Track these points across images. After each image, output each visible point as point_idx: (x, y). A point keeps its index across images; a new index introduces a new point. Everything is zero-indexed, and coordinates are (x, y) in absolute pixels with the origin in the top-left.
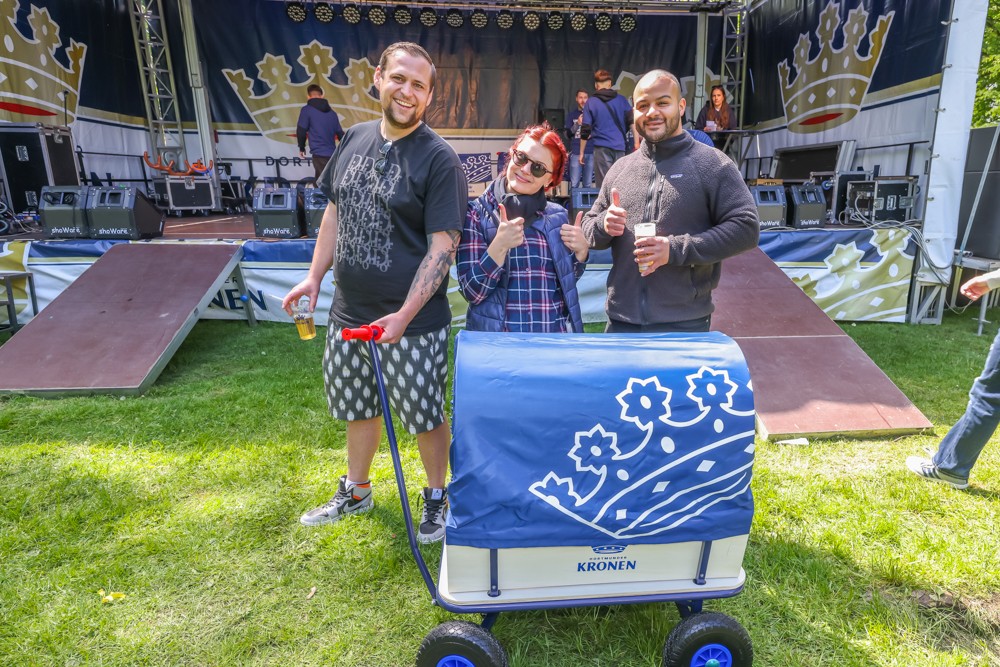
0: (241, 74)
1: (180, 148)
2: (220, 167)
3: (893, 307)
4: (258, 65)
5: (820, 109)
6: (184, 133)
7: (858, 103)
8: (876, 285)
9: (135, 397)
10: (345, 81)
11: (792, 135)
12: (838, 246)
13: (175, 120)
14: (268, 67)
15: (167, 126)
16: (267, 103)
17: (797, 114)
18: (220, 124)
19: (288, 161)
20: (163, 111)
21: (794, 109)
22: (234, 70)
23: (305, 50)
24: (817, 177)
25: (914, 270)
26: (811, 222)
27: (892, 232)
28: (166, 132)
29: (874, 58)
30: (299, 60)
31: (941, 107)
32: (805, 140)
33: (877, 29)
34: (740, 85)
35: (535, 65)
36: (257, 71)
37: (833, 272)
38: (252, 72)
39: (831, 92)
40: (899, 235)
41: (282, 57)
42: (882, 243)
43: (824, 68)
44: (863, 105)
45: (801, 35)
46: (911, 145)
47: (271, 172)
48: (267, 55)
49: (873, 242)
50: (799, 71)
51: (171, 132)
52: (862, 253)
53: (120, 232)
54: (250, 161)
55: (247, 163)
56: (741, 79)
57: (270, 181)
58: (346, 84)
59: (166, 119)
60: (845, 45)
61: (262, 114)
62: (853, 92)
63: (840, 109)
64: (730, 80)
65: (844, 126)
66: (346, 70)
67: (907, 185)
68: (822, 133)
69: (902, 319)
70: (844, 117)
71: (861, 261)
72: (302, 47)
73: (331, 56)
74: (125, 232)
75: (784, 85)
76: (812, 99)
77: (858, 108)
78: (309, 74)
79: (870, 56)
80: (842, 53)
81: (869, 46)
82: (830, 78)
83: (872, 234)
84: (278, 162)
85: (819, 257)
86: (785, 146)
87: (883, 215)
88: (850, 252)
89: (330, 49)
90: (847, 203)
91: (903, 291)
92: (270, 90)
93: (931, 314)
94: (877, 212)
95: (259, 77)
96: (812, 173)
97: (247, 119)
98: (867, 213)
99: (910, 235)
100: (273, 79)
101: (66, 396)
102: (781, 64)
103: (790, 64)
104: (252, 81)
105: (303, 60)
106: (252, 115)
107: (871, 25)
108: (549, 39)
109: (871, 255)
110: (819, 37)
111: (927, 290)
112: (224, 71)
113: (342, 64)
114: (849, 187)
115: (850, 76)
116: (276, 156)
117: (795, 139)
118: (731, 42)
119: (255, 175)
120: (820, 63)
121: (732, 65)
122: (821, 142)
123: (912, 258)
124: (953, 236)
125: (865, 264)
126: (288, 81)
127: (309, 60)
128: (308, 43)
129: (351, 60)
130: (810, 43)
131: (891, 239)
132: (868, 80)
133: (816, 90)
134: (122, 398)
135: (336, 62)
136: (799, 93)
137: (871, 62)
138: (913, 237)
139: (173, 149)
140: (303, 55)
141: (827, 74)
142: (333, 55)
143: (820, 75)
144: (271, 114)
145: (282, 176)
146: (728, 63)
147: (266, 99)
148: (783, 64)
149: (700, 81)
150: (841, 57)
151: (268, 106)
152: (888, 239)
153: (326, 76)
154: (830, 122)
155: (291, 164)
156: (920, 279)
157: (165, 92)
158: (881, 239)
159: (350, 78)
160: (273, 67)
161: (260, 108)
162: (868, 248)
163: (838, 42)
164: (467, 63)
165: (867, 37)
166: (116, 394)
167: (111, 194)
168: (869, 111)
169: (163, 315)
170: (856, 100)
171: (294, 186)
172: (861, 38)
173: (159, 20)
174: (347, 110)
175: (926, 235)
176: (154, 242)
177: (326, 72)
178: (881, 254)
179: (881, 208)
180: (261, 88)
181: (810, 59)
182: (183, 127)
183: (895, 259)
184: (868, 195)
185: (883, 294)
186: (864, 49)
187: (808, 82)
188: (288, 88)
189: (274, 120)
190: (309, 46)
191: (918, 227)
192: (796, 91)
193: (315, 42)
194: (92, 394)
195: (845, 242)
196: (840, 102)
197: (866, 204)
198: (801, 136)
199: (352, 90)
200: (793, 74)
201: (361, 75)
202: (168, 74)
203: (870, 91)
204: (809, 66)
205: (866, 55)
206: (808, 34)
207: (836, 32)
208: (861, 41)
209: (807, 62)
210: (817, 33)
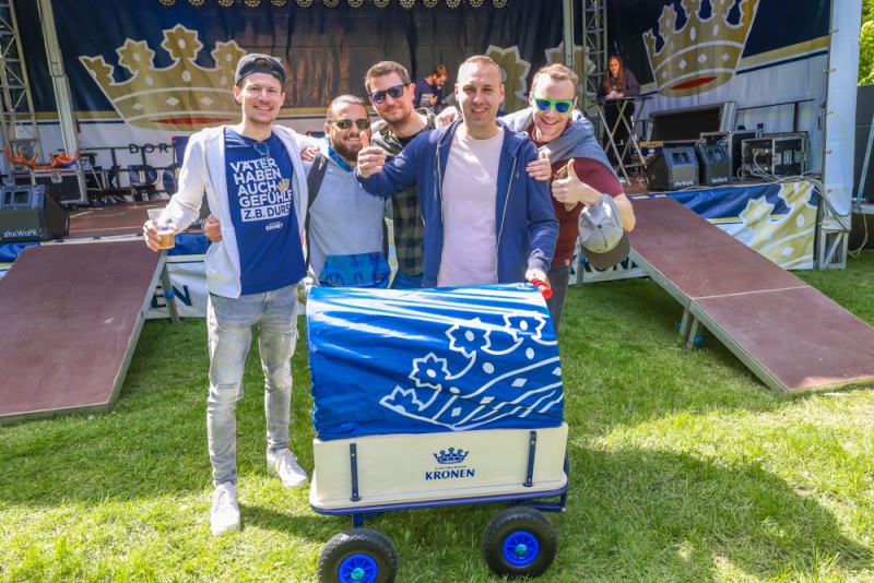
0: (99, 61)
1: (35, 140)
2: (84, 158)
3: (802, 255)
4: (118, 51)
5: (692, 74)
6: (38, 124)
7: (733, 67)
8: (786, 236)
9: (104, 414)
10: (212, 64)
11: (664, 99)
12: (751, 201)
13: (28, 110)
14: (129, 53)
15: (18, 118)
16: (129, 90)
17: (667, 79)
18: (79, 113)
19: (153, 147)
20: (13, 103)
21: (664, 75)
22: (92, 56)
23: (169, 35)
24: (708, 138)
25: (819, 218)
26: (720, 180)
27: (796, 185)
28: (18, 124)
29: (746, 24)
30: (163, 45)
31: (832, 67)
32: (678, 103)
34: (602, 55)
35: (406, 43)
36: (118, 57)
37: (748, 226)
38: (112, 58)
39: (703, 58)
40: (803, 187)
41: (145, 42)
42: (789, 196)
43: (693, 35)
44: (738, 68)
45: (665, 7)
46: (797, 103)
47: (136, 159)
48: (128, 40)
49: (782, 194)
50: (666, 40)
51: (24, 124)
52: (772, 206)
53: (29, 233)
54: (113, 150)
55: (109, 151)
56: (602, 48)
57: (135, 169)
58: (214, 66)
59: (18, 110)
60: (713, 15)
61: (124, 101)
62: (725, 57)
63: (713, 73)
64: (591, 51)
65: (719, 89)
66: (212, 53)
67: (800, 141)
68: (695, 97)
69: (810, 265)
70: (718, 80)
71: (772, 213)
72: (165, 32)
73: (196, 39)
74: (34, 233)
75: (652, 53)
76: (683, 64)
77: (734, 72)
78: (173, 58)
79: (741, 24)
80: (710, 22)
81: (740, 14)
82: (700, 45)
83: (779, 187)
84: (143, 149)
85: (734, 212)
86: (657, 109)
87: (784, 170)
88: (761, 207)
89: (196, 33)
90: (743, 160)
91: (809, 239)
92: (132, 75)
93: (836, 260)
94: (776, 167)
95: (120, 63)
96: (702, 134)
97: (108, 107)
98: (766, 169)
99: (813, 186)
100: (135, 65)
101: (23, 422)
102: (646, 34)
103: (656, 33)
104: (112, 68)
105: (166, 45)
106: (113, 102)
108: (417, 17)
109: (780, 208)
110: (684, 7)
111: (831, 237)
112: (81, 58)
113: (209, 47)
114: (744, 145)
115: (721, 42)
116: (141, 143)
117: (667, 103)
118: (590, 15)
119: (118, 164)
120: (688, 31)
121: (592, 36)
122: (696, 104)
123: (816, 207)
124: (851, 186)
125: (775, 217)
126: (152, 67)
127: (174, 44)
128: (171, 27)
129: (218, 43)
130: (676, 14)
131: (797, 191)
132: (742, 46)
133: (686, 56)
134: (91, 417)
135: (201, 46)
136: (668, 59)
137: (743, 30)
138: (816, 187)
139: (27, 142)
140: (167, 39)
141: (697, 41)
142: (199, 39)
143: (688, 42)
144: (134, 100)
145: (148, 163)
146: (590, 35)
147: (127, 85)
148: (648, 34)
149: (568, 52)
150: (710, 26)
151: (130, 92)
152: (793, 192)
153: (191, 60)
154: (704, 86)
155: (157, 150)
156: (825, 227)
157: (16, 83)
158: (788, 192)
159: (217, 61)
160: (135, 52)
161: (122, 95)
162: (777, 201)
163: (706, 12)
164: (338, 42)
165: (736, 7)
166: (82, 413)
167: (17, 194)
168: (745, 75)
169: (108, 321)
170: (730, 64)
171: (161, 173)
172: (730, 8)
173: (8, 9)
174: (215, 93)
175: (827, 186)
176: (68, 242)
177: (192, 56)
178: (788, 205)
179: (779, 163)
180: (122, 74)
181: (678, 27)
182: (37, 118)
183: (802, 210)
184: (767, 151)
185: (793, 243)
186: (734, 17)
187: (677, 49)
188: (151, 73)
189: (137, 106)
190: (173, 30)
191: (819, 179)
192: (665, 58)
193: (179, 26)
194: (54, 416)
195: (756, 197)
196: (713, 67)
197: (765, 160)
198: (673, 100)
199: (220, 72)
200: (660, 43)
201: (229, 58)
202: (19, 64)
203: (744, 56)
204: (676, 35)
205: (737, 23)
206: (672, 5)
207: (702, 3)
208: (731, 11)
209: (674, 32)
210: (682, 4)
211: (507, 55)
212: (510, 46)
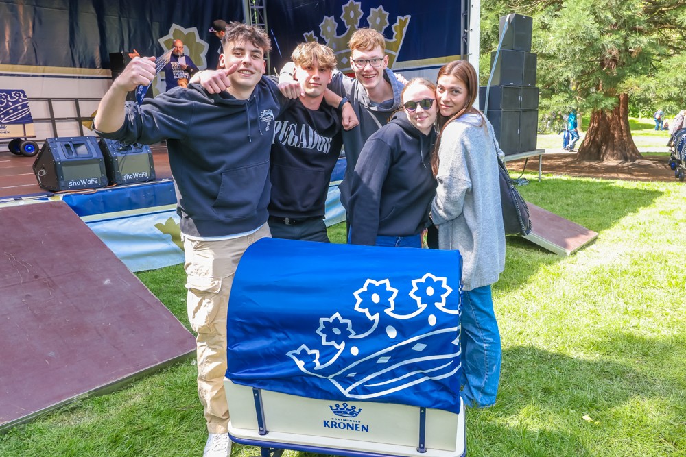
29: (399, 39)
33: (397, 24)
45: (325, 17)
50: (326, 41)
76: (343, 61)
79: (394, 40)
81: (393, 33)
102: (309, 34)
103: (317, 34)
107: (392, 20)
110: (345, 21)
120: (348, 37)
130: (337, 24)
132: (396, 54)
137: (396, 43)
165: (390, 28)
172: (384, 27)
181: (338, 34)
186: (388, 34)
187: (337, 49)
200: (321, 42)
203: (397, 61)
204: (338, 39)
205: (392, 38)
206: (333, 17)
207: (361, 20)
208: (385, 29)
209: (335, 36)
210: (341, 17)
211: (188, 34)
212: (190, 26)
